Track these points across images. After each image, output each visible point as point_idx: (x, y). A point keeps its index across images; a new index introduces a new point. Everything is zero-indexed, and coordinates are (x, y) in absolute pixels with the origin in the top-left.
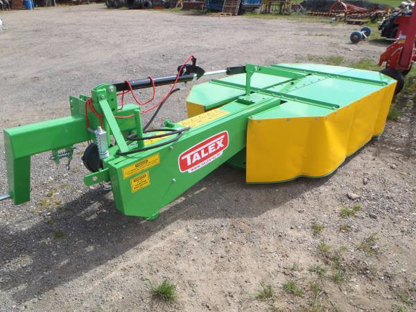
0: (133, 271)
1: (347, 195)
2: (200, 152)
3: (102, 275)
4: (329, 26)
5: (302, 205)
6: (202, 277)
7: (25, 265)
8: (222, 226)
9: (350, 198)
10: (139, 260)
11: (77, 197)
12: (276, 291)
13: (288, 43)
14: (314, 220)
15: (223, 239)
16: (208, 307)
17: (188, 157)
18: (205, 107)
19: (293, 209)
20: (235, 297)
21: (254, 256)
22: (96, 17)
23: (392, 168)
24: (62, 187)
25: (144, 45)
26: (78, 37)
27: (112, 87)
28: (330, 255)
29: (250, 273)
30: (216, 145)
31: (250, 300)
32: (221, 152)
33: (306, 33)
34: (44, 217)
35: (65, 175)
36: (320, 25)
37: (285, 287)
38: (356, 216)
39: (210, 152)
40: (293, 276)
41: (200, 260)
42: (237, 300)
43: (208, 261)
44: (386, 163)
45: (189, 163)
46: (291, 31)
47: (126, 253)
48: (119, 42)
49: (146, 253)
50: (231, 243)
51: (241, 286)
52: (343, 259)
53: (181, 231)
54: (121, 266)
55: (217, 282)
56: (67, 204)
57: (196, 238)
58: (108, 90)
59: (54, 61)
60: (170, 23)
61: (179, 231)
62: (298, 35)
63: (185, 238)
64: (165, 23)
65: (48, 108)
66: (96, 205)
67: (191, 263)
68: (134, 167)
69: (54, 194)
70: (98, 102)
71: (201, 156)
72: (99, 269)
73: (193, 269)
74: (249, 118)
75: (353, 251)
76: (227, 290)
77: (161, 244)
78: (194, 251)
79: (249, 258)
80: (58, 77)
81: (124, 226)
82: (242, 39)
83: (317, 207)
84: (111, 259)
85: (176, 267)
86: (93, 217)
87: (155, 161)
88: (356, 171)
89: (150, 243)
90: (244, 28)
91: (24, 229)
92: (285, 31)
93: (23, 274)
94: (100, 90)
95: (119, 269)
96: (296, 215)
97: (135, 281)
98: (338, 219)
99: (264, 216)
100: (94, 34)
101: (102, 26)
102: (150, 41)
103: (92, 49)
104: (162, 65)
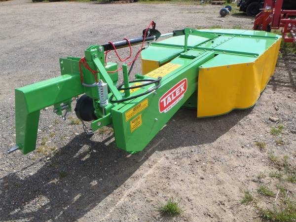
0: (138, 196)
1: (270, 119)
2: (171, 96)
3: (113, 203)
4: (200, 7)
5: (242, 129)
6: (194, 193)
7: (43, 204)
8: (192, 151)
9: (273, 121)
10: (138, 187)
11: (68, 142)
12: (254, 196)
13: (178, 19)
14: (255, 139)
15: (197, 161)
16: (210, 216)
17: (164, 100)
18: (159, 62)
19: (237, 134)
20: (226, 204)
21: (225, 171)
22: (26, 8)
23: (289, 97)
24: (51, 136)
25: (73, 26)
26: (17, 23)
27: (101, 47)
28: (280, 163)
29: (228, 184)
30: (180, 90)
31: (238, 205)
32: (183, 95)
33: (187, 12)
34: (45, 161)
35: (50, 126)
36: (194, 6)
37: (259, 191)
38: (282, 133)
39: (177, 95)
40: (260, 182)
41: (186, 180)
42: (228, 207)
43: (193, 180)
44: (284, 94)
45: (165, 105)
46: (176, 11)
47: (126, 182)
48: (52, 25)
49: (142, 180)
50: (204, 164)
51: (226, 196)
52: (290, 165)
53: (162, 159)
54: (126, 193)
55: (207, 195)
56: (62, 149)
57: (176, 163)
58: (99, 50)
59: (5, 42)
60: (86, 10)
61: (161, 159)
62: (183, 13)
63: (167, 164)
64: (82, 10)
65: (14, 77)
66: (86, 147)
67: (181, 183)
68: (132, 111)
69: (46, 142)
70: (92, 61)
71: (171, 99)
72: (109, 198)
73: (184, 187)
74: (200, 67)
75: (292, 158)
76: (218, 200)
77: (151, 171)
78: (179, 174)
79: (222, 173)
80: (13, 53)
81: (116, 161)
82: (145, 18)
83: (253, 130)
84: (115, 189)
85: (171, 188)
86: (87, 157)
87: (145, 105)
88: (267, 102)
89: (142, 172)
90: (142, 11)
91: (31, 174)
92: (172, 11)
93: (45, 212)
94: (93, 50)
95: (125, 195)
96: (241, 137)
97: (142, 203)
98: (271, 136)
99: (218, 140)
100: (30, 20)
101: (34, 15)
102: (77, 23)
103: (32, 31)
104: (93, 39)
